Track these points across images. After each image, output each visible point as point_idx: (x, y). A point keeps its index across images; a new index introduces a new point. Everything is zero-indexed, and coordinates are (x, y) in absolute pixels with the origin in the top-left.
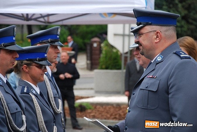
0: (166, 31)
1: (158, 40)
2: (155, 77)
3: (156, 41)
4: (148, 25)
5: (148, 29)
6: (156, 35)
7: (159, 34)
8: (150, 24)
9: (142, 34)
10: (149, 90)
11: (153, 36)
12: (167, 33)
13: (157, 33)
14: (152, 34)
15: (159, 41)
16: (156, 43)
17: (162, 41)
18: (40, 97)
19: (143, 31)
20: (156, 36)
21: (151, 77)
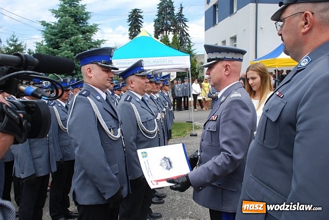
3: (303, 31)
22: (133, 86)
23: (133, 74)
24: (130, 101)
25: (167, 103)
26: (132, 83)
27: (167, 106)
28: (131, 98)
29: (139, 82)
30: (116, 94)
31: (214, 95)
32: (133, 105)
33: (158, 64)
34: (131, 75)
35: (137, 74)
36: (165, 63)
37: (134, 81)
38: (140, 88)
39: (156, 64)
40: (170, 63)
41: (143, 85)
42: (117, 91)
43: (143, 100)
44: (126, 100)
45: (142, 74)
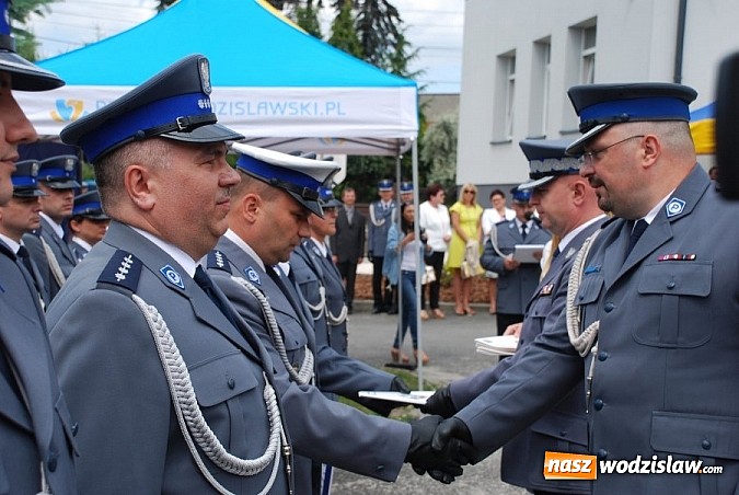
0: (671, 133)
1: (652, 161)
2: (693, 257)
3: (644, 163)
4: (619, 123)
5: (619, 132)
6: (643, 147)
7: (652, 144)
8: (625, 121)
9: (604, 149)
10: (680, 296)
11: (635, 150)
12: (673, 140)
13: (648, 140)
14: (633, 144)
15: (655, 162)
16: (646, 168)
17: (662, 162)
18: (327, 262)
19: (604, 141)
20: (643, 151)
21: (676, 257)
22: (147, 200)
23: (151, 135)
24: (131, 284)
25: (322, 291)
26: (142, 184)
27: (321, 306)
28: (137, 266)
29: (185, 181)
30: (78, 241)
31: (509, 258)
32: (151, 313)
33: (278, 114)
34: (140, 140)
35: (176, 136)
36: (311, 113)
37: (154, 171)
38: (189, 217)
39: (270, 114)
40: (333, 114)
41: (207, 199)
42: (86, 223)
43: (201, 279)
44: (107, 280)
45: (197, 135)
